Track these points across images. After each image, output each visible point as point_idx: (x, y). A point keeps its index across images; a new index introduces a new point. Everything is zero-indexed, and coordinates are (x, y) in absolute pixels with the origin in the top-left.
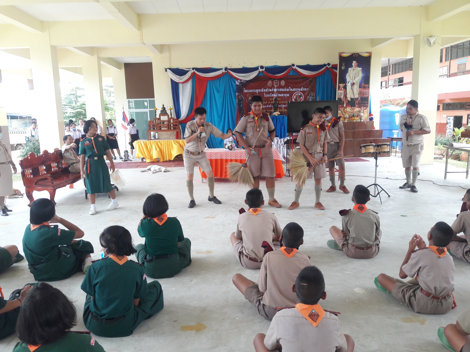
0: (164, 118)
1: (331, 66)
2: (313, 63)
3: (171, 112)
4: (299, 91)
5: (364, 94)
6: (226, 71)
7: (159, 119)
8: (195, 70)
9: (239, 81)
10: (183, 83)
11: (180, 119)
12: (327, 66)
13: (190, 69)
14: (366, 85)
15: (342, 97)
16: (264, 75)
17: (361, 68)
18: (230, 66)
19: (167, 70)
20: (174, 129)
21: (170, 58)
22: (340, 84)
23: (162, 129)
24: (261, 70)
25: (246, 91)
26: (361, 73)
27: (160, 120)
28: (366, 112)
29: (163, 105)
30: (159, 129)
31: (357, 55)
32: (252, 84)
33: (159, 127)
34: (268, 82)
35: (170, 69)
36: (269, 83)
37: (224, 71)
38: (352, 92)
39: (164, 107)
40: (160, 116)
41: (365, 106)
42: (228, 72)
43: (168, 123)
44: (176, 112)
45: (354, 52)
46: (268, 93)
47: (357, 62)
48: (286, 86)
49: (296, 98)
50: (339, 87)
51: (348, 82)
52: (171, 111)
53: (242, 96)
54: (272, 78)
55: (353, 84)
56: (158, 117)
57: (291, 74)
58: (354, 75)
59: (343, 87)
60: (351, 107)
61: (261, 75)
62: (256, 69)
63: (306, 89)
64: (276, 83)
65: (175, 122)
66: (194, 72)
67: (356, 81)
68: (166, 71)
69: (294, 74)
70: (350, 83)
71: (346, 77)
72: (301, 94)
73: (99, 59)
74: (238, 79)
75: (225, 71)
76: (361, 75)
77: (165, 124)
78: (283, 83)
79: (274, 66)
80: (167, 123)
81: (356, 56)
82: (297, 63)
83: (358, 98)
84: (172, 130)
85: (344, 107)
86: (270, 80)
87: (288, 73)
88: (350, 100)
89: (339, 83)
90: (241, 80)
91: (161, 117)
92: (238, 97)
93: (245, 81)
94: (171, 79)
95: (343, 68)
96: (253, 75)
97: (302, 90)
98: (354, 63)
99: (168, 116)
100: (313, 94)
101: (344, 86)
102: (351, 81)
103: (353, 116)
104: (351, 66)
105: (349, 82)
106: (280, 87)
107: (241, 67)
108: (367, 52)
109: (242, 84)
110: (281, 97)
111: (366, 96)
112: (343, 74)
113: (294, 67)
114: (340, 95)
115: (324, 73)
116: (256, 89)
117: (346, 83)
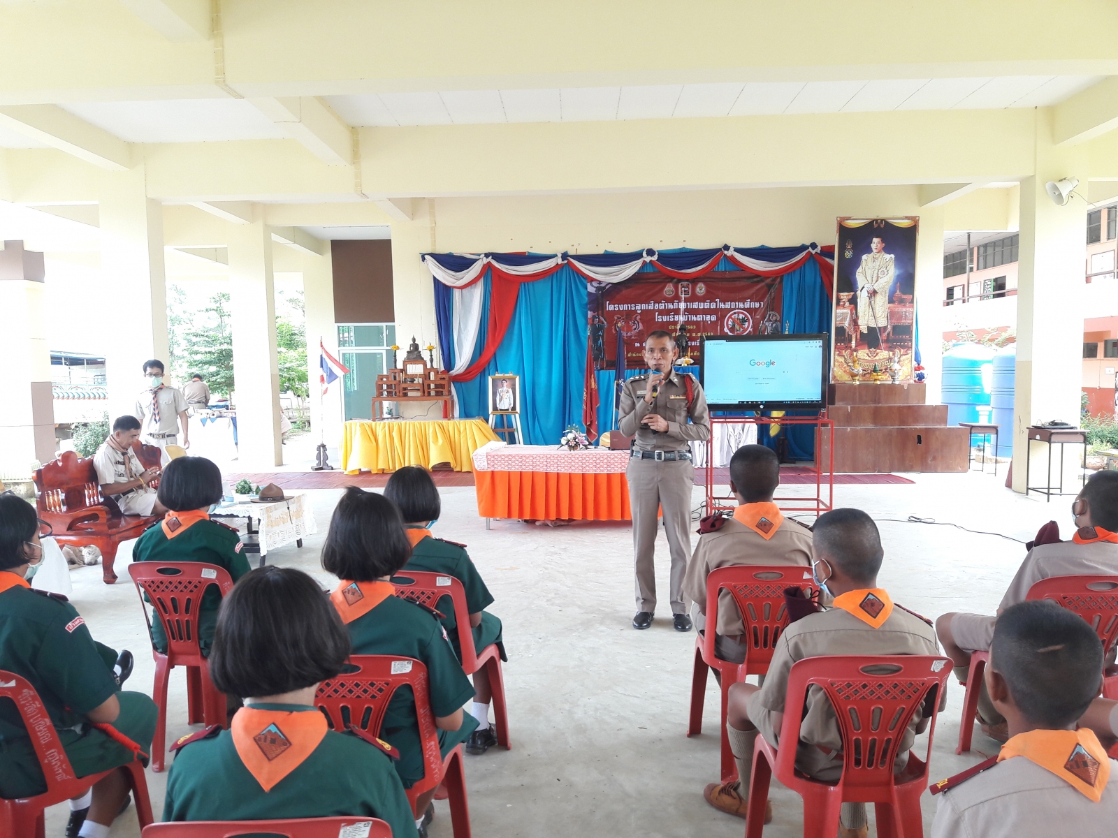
0: (415, 369)
1: (818, 250)
2: (774, 242)
3: (431, 356)
5: (901, 318)
6: (566, 262)
7: (403, 371)
8: (491, 257)
9: (595, 284)
10: (462, 287)
11: (453, 372)
12: (810, 249)
13: (479, 255)
14: (905, 297)
16: (656, 270)
17: (893, 256)
18: (574, 248)
19: (426, 257)
20: (439, 394)
21: (433, 229)
22: (842, 294)
23: (410, 394)
24: (648, 259)
25: (611, 308)
26: (893, 267)
27: (406, 373)
28: (906, 362)
29: (414, 340)
30: (401, 394)
31: (882, 222)
32: (625, 292)
33: (401, 389)
34: (664, 288)
35: (432, 255)
36: (667, 289)
37: (560, 261)
38: (871, 313)
39: (416, 342)
40: (405, 363)
41: (903, 347)
42: (569, 263)
43: (423, 381)
44: (443, 354)
45: (875, 218)
46: (667, 312)
47: (883, 241)
48: (709, 297)
49: (734, 326)
50: (838, 300)
51: (860, 288)
52: (431, 353)
53: (601, 318)
54: (674, 278)
56: (400, 366)
57: (721, 267)
58: (876, 272)
59: (849, 300)
60: (870, 348)
61: (649, 270)
62: (636, 256)
63: (757, 305)
64: (683, 289)
65: (441, 379)
66: (489, 263)
67: (881, 286)
68: (424, 259)
69: (728, 269)
70: (865, 291)
71: (857, 276)
72: (746, 316)
73: (268, 229)
74: (592, 280)
75: (563, 260)
76: (892, 272)
77: (415, 382)
78: (701, 289)
79: (680, 249)
80: (421, 380)
81: (879, 226)
82: (733, 244)
83: (885, 328)
84: (433, 396)
85: (851, 347)
86: (670, 282)
87: (715, 266)
88: (865, 331)
89: (839, 291)
90: (600, 282)
91: (408, 366)
92: (593, 321)
93: (610, 285)
94: (435, 278)
95: (848, 254)
96: (628, 270)
97: (747, 305)
98: (876, 243)
99: (425, 365)
100: (775, 316)
101: (850, 297)
102: (868, 287)
103: (875, 371)
104: (869, 250)
105: (863, 287)
106: (693, 298)
107: (600, 251)
108: (907, 218)
109: (602, 292)
110: (697, 323)
111: (906, 322)
112: (849, 270)
113: (728, 253)
114: (842, 320)
115: (803, 266)
116: (636, 302)
117: (856, 292)
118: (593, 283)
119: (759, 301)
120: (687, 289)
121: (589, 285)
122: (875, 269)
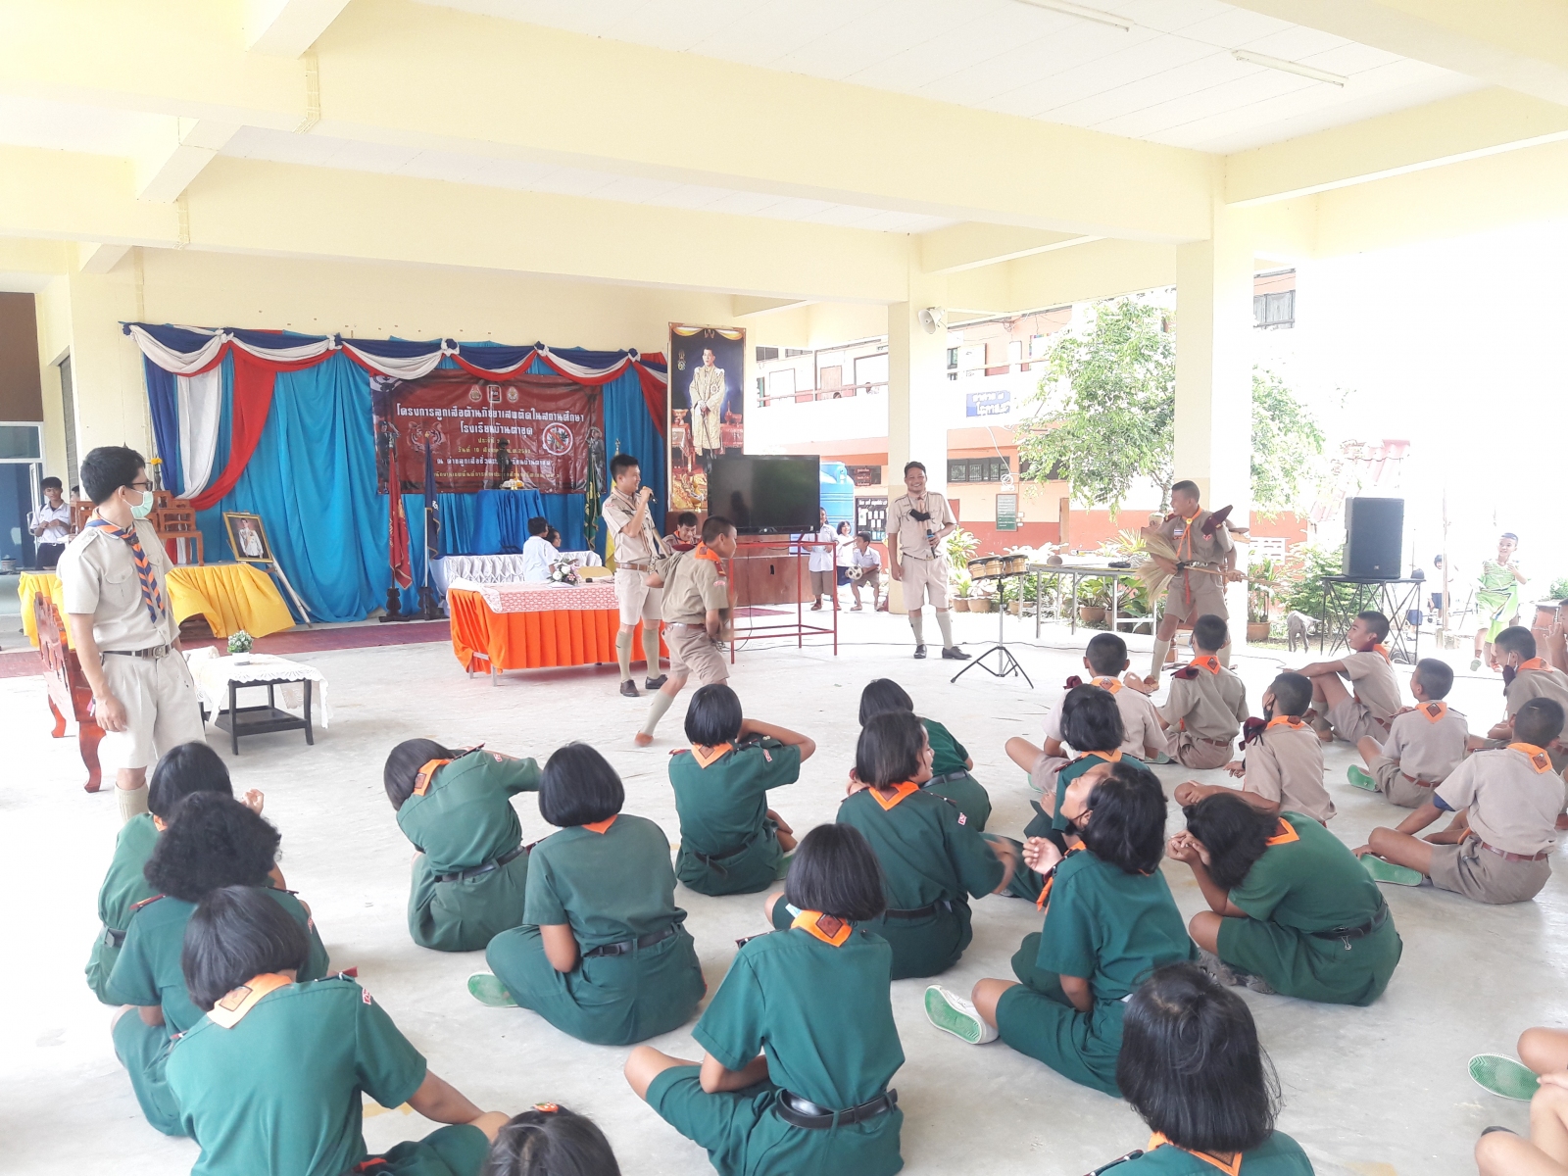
1: (638, 358)
4: (559, 422)
5: (732, 440)
6: (340, 347)
8: (232, 334)
9: (380, 379)
10: (191, 375)
11: (183, 497)
12: (630, 356)
13: (214, 330)
14: (735, 417)
15: (682, 445)
16: (458, 367)
17: (723, 370)
18: (349, 330)
19: (132, 327)
21: (140, 289)
22: (676, 410)
24: (449, 352)
25: (404, 412)
26: (723, 383)
31: (711, 332)
32: (419, 392)
34: (467, 391)
36: (472, 392)
37: (332, 346)
42: (344, 347)
45: (706, 327)
46: (476, 421)
47: (714, 353)
48: (523, 405)
49: (553, 442)
50: (674, 417)
51: (694, 405)
53: (391, 425)
54: (480, 379)
55: (706, 411)
57: (535, 370)
58: (708, 387)
59: (684, 418)
61: (449, 366)
62: (433, 347)
63: (578, 418)
64: (492, 393)
65: (179, 506)
66: (230, 342)
67: (713, 403)
68: (127, 330)
69: (542, 372)
70: (698, 406)
71: (691, 391)
72: (566, 431)
74: (375, 373)
75: (336, 345)
76: (723, 389)
78: (513, 394)
79: (485, 343)
81: (709, 336)
82: (548, 343)
83: (719, 450)
85: (687, 471)
86: (476, 383)
87: (527, 369)
88: (700, 454)
89: (673, 407)
90: (386, 377)
92: (381, 427)
93: (400, 382)
94: (145, 355)
95: (681, 366)
96: (427, 365)
97: (566, 418)
98: (707, 355)
100: (597, 431)
102: (702, 404)
104: (701, 364)
105: (697, 404)
106: (505, 406)
107: (383, 336)
108: (735, 329)
109: (391, 391)
110: (511, 437)
111: (736, 444)
112: (682, 381)
113: (543, 353)
114: (679, 439)
115: (623, 375)
116: (435, 406)
117: (689, 409)
118: (377, 378)
119: (579, 414)
120: (496, 393)
121: (371, 380)
122: (707, 384)
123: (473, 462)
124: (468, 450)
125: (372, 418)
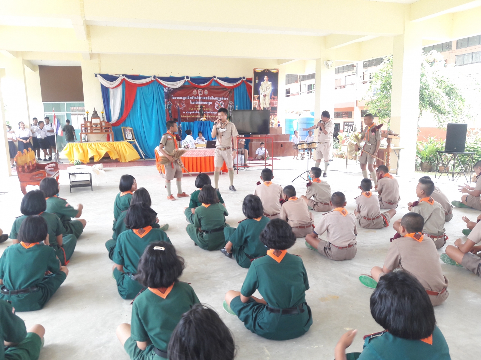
0: (95, 121)
1: (246, 79)
2: (231, 76)
3: (103, 116)
4: (220, 100)
5: (273, 104)
6: (155, 79)
7: (91, 122)
8: (124, 76)
10: (113, 88)
11: (111, 122)
12: (243, 79)
13: (120, 75)
14: (275, 97)
16: (190, 84)
17: (271, 82)
18: (158, 74)
19: (97, 75)
20: (106, 131)
21: (100, 64)
22: (255, 96)
23: (94, 131)
24: (187, 80)
25: (173, 98)
26: (271, 86)
28: (275, 120)
29: (95, 109)
30: (91, 131)
32: (178, 92)
33: (92, 129)
34: (193, 91)
35: (100, 74)
36: (194, 91)
37: (153, 79)
38: (264, 103)
39: (96, 110)
40: (92, 119)
41: (274, 115)
44: (107, 115)
45: (265, 69)
46: (194, 100)
47: (268, 77)
48: (209, 95)
49: (218, 106)
50: (254, 98)
51: (261, 94)
52: (103, 114)
54: (196, 88)
55: (265, 96)
57: (213, 84)
58: (266, 88)
61: (187, 84)
62: (182, 78)
63: (226, 99)
65: (107, 125)
66: (124, 78)
67: (267, 93)
69: (215, 85)
71: (260, 89)
72: (222, 103)
73: (24, 61)
76: (271, 88)
77: (97, 126)
78: (206, 92)
79: (198, 77)
80: (99, 126)
81: (267, 72)
82: (217, 76)
83: (269, 108)
84: (104, 133)
86: (195, 89)
87: (210, 84)
89: (254, 94)
90: (169, 88)
92: (167, 103)
93: (173, 89)
94: (101, 84)
95: (257, 81)
96: (180, 84)
97: (222, 99)
98: (266, 78)
99: (100, 119)
101: (258, 97)
102: (264, 93)
104: (263, 80)
106: (204, 95)
107: (168, 76)
108: (276, 69)
109: (170, 92)
110: (205, 105)
111: (275, 106)
112: (257, 86)
113: (215, 79)
114: (256, 105)
115: (241, 85)
116: (183, 96)
117: (259, 95)
118: (166, 88)
119: (226, 97)
120: (201, 92)
121: (164, 89)
122: (266, 87)
123: (194, 113)
124: (192, 109)
125: (164, 100)
